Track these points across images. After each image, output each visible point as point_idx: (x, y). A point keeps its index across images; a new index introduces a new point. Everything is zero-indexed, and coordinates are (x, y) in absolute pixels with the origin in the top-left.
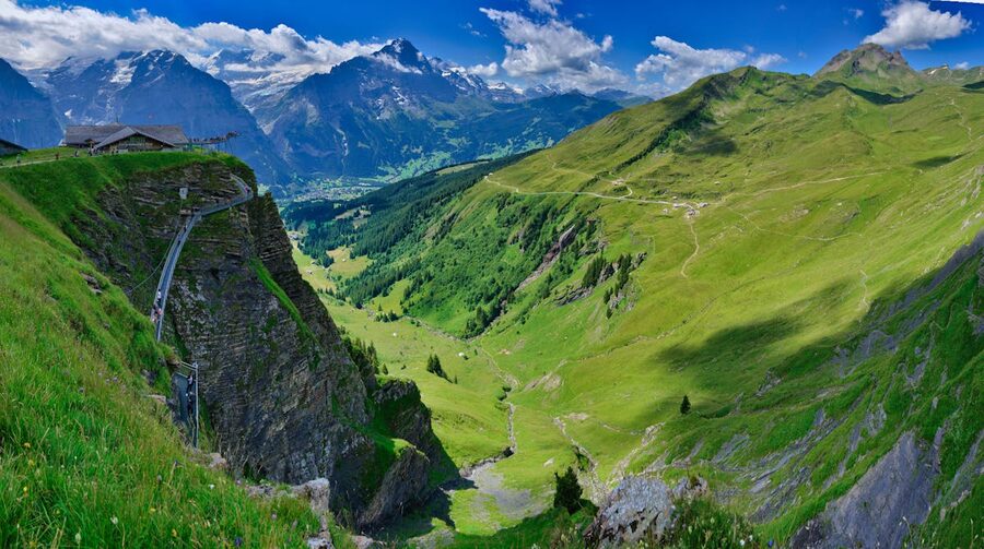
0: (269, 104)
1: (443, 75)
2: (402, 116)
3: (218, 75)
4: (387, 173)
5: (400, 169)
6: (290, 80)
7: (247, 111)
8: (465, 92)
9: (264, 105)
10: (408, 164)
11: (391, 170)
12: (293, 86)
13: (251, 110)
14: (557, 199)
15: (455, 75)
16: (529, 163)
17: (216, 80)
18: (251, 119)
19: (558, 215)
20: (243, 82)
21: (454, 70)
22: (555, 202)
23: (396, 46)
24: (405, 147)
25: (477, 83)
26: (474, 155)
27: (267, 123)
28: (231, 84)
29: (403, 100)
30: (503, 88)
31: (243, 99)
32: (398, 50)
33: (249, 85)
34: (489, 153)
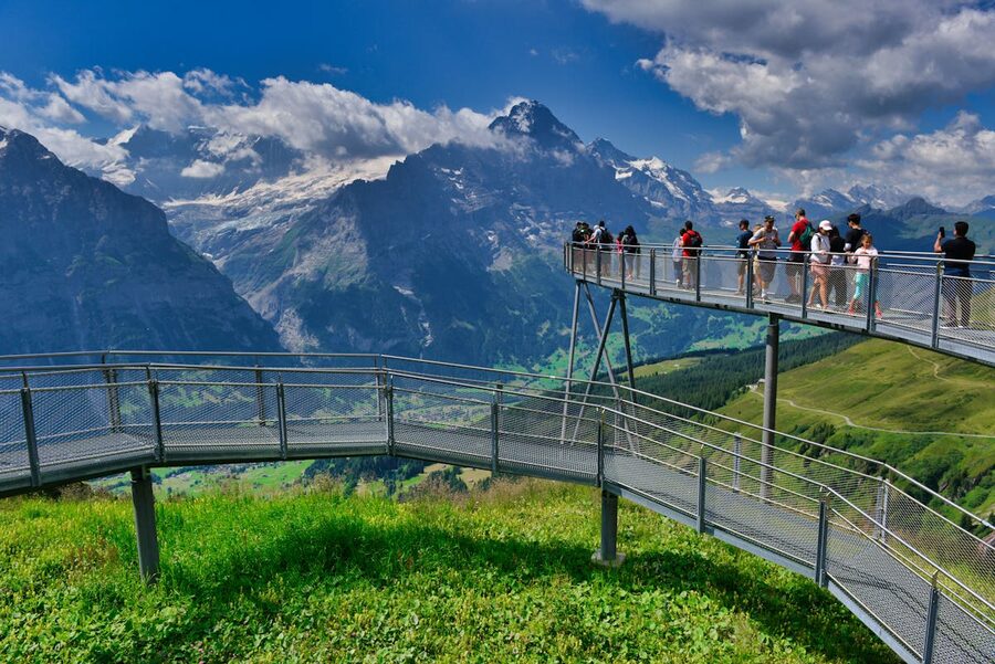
0: (258, 248)
1: (618, 176)
2: (538, 264)
3: (132, 185)
4: (512, 377)
5: (536, 367)
6: (300, 196)
7: (211, 266)
8: (662, 213)
9: (248, 251)
10: (552, 358)
11: (519, 370)
12: (308, 208)
13: (219, 264)
14: (963, 449)
15: (640, 176)
16: (862, 360)
17: (131, 197)
18: (221, 282)
19: (969, 487)
20: (194, 202)
21: (638, 165)
22: (958, 457)
23: (519, 118)
24: (546, 326)
25: (688, 191)
26: (687, 339)
27: (257, 289)
28: (169, 205)
29: (536, 232)
30: (742, 200)
31: (199, 239)
32: (524, 126)
33: (210, 207)
34: (718, 336)
